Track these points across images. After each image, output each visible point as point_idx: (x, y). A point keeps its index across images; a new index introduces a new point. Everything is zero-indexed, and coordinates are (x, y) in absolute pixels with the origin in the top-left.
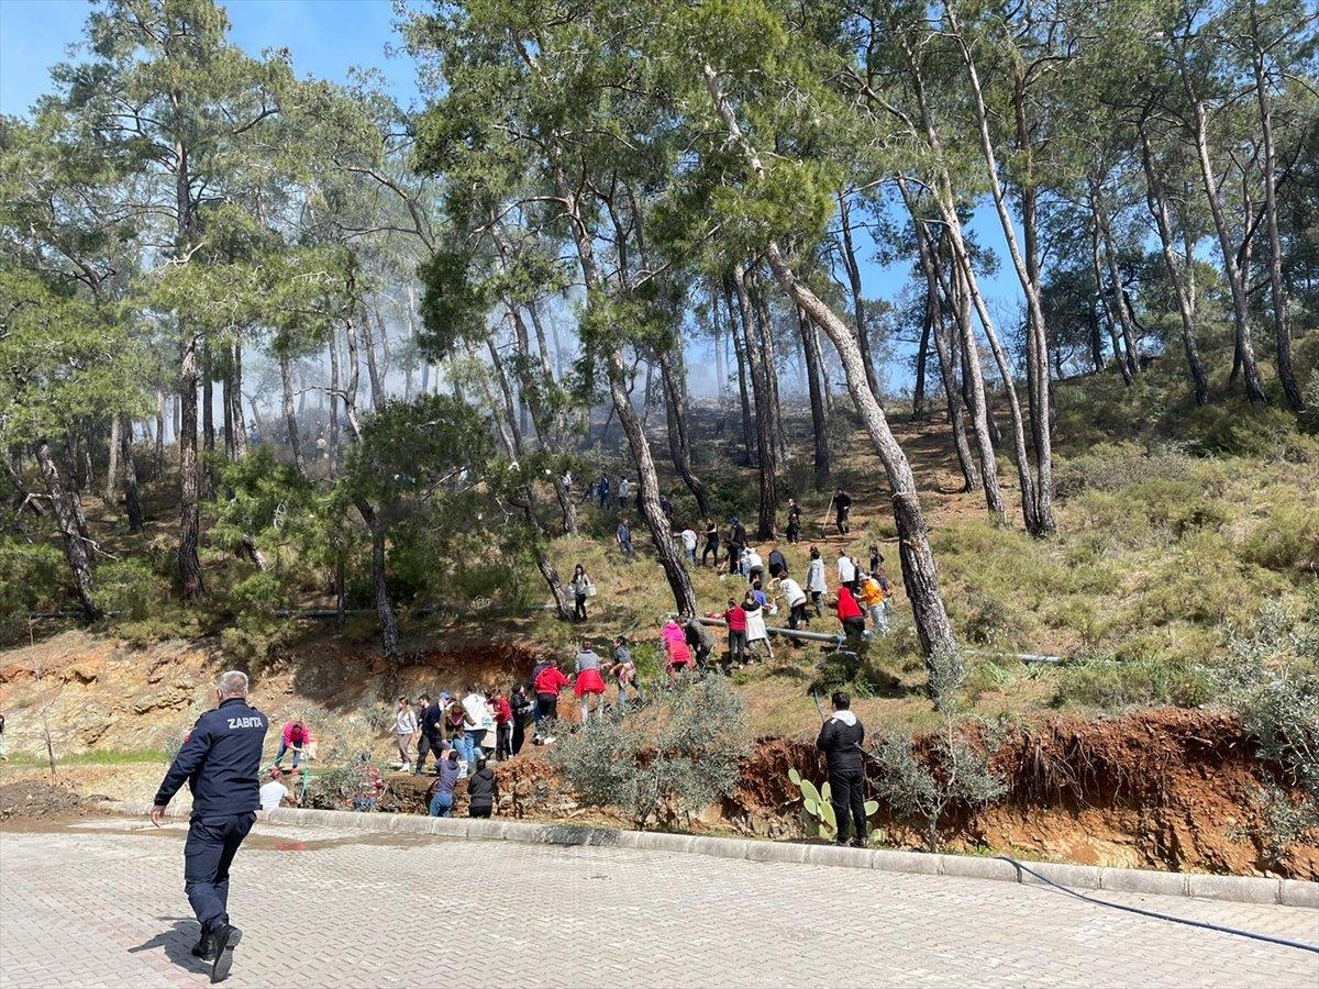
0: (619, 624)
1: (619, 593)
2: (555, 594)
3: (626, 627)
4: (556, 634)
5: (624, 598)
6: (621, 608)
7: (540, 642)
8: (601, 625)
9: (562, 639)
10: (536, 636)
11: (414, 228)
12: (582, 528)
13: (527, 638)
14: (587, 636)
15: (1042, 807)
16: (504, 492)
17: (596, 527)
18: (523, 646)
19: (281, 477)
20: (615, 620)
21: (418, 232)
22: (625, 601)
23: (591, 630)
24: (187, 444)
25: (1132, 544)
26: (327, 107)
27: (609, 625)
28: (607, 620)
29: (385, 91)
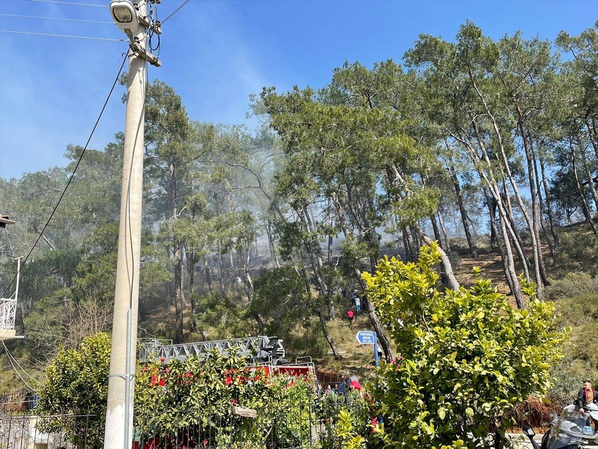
0: (360, 361)
1: (358, 347)
2: (332, 348)
3: (364, 362)
4: (335, 366)
5: (360, 349)
6: (360, 354)
7: (329, 369)
8: (353, 361)
9: (338, 368)
10: (327, 367)
11: (259, 186)
12: (337, 315)
13: (323, 367)
14: (347, 366)
15: (518, 427)
16: (311, 307)
17: (343, 315)
18: (322, 370)
19: (224, 304)
20: (358, 359)
21: (260, 187)
22: (361, 351)
23: (349, 364)
24: (178, 288)
25: (576, 324)
26: (228, 147)
27: (357, 361)
28: (355, 359)
29: (247, 133)
